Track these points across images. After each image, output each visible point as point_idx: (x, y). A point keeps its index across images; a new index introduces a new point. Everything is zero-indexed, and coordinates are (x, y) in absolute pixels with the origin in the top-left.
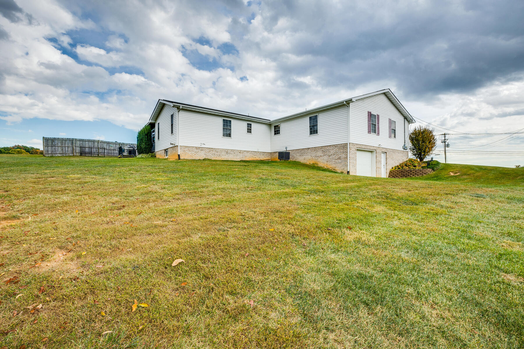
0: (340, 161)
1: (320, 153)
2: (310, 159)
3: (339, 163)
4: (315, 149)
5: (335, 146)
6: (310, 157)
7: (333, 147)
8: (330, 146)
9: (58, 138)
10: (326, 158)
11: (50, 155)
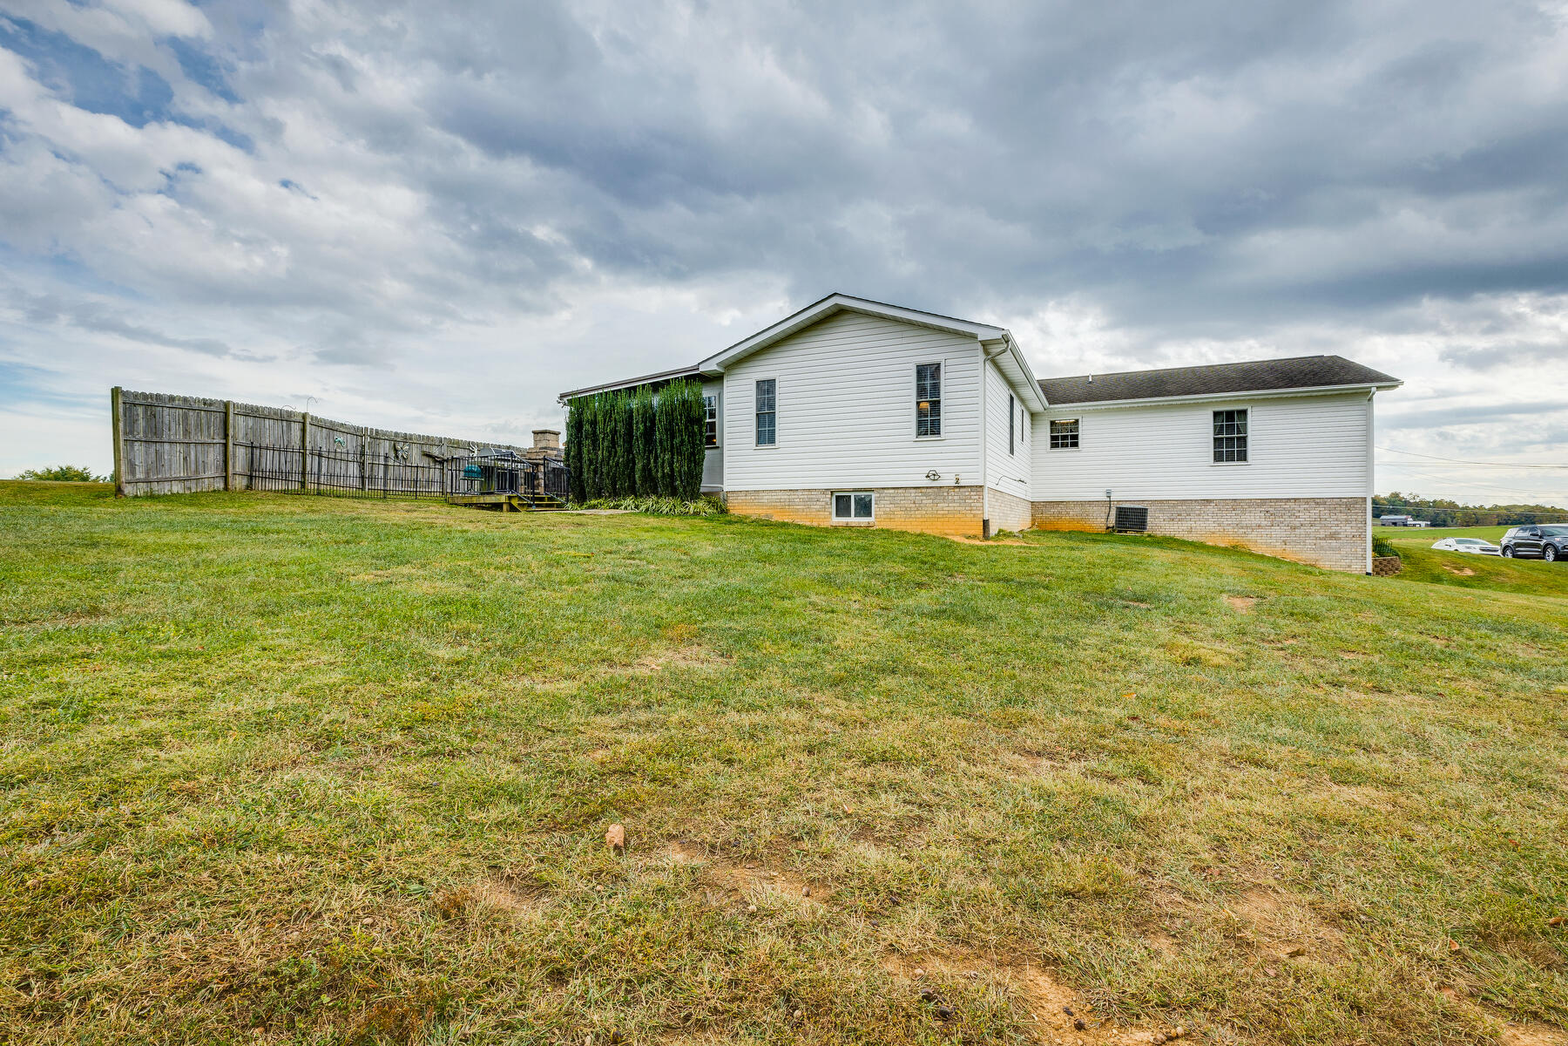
0: (1334, 543)
1: (1253, 518)
2: (1213, 533)
3: (1331, 549)
4: (1235, 504)
5: (1318, 502)
6: (1211, 526)
7: (1307, 503)
8: (1295, 499)
9: (172, 398)
10: (1278, 532)
11: (142, 489)
